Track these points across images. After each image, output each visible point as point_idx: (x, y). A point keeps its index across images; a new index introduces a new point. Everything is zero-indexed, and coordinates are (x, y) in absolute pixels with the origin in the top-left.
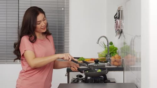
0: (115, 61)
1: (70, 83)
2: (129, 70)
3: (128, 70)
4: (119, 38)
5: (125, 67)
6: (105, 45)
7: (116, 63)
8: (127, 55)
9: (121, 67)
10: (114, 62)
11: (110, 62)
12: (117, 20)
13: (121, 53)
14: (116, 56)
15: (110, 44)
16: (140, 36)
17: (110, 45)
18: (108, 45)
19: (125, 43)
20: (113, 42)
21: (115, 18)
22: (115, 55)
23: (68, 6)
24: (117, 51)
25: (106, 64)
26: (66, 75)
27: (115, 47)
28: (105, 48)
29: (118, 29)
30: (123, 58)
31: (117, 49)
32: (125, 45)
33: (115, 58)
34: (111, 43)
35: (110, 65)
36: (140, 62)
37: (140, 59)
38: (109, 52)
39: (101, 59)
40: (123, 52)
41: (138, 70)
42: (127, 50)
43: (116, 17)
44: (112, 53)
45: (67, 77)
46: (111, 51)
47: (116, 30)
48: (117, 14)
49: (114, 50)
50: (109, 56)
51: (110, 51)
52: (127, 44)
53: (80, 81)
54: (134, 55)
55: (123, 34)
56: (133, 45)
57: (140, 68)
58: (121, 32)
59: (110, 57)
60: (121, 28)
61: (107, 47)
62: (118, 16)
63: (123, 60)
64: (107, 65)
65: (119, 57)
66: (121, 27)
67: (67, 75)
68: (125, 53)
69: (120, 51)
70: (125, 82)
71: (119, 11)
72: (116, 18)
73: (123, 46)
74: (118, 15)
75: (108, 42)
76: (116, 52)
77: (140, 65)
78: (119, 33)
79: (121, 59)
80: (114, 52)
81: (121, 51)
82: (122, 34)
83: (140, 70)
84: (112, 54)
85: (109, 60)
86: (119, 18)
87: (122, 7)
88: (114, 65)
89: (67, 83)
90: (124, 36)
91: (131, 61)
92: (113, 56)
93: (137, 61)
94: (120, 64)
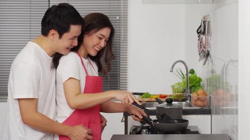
0: (199, 99)
1: (129, 133)
2: (219, 114)
3: (217, 113)
4: (204, 64)
5: (213, 108)
6: (183, 74)
7: (199, 103)
8: (216, 90)
9: (207, 108)
10: (196, 101)
11: (190, 100)
12: (202, 36)
13: (207, 86)
14: (200, 91)
15: (190, 72)
16: (237, 61)
17: (190, 75)
18: (187, 75)
19: (213, 72)
20: (194, 69)
21: (198, 33)
22: (198, 89)
23: (127, 13)
24: (201, 83)
25: (184, 103)
26: (122, 121)
27: (198, 77)
28: (183, 78)
29: (203, 51)
30: (210, 94)
31: (201, 81)
32: (214, 74)
33: (198, 95)
34: (192, 72)
35: (190, 106)
36: (237, 100)
37: (237, 96)
38: (189, 86)
39: (177, 96)
40: (210, 85)
41: (234, 114)
42: (216, 82)
43: (199, 31)
44: (193, 86)
45: (124, 123)
46: (192, 83)
47: (199, 51)
48: (200, 26)
49: (197, 82)
50: (189, 90)
51: (190, 82)
52: (216, 73)
53: (144, 131)
54: (228, 90)
55: (211, 57)
56: (226, 74)
57: (237, 110)
58: (207, 55)
59: (191, 93)
60: (207, 49)
61: (186, 76)
62: (203, 30)
63: (210, 97)
64: (186, 105)
65: (205, 94)
66: (207, 46)
67: (124, 120)
68: (213, 86)
69: (206, 84)
70: (213, 133)
71: (204, 22)
72: (200, 33)
73: (210, 75)
74: (202, 28)
75: (187, 69)
76: (199, 85)
77: (237, 105)
78: (204, 56)
79: (207, 96)
80: (197, 84)
81: (208, 84)
82: (209, 57)
83: (237, 113)
84: (193, 88)
85: (189, 98)
86: (204, 33)
87: (209, 16)
88: (196, 105)
89: (124, 134)
90: (212, 61)
91: (223, 99)
92: (194, 91)
93: (231, 100)
94: (205, 103)
